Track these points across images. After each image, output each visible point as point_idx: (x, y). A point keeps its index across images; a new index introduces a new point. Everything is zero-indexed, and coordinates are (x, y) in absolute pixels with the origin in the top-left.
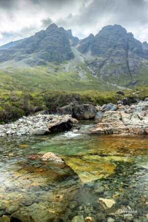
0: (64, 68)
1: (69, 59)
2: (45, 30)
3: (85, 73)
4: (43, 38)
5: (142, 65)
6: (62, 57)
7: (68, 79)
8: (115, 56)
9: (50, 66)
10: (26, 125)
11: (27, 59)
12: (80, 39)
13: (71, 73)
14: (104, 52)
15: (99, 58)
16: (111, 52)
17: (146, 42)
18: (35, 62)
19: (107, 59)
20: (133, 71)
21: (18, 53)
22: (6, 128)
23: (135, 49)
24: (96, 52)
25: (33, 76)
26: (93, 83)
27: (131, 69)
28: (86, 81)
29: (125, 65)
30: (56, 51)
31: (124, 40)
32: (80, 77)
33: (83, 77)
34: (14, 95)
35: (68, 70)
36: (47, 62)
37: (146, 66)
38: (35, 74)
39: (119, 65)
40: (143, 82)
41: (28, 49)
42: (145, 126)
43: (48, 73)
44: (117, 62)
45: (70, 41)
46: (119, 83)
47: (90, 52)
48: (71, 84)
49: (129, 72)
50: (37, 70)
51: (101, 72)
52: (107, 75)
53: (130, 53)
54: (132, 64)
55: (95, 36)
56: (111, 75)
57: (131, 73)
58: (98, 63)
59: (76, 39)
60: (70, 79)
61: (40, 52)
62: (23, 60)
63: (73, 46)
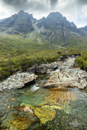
0: (29, 36)
1: (31, 31)
2: (17, 14)
3: (41, 39)
4: (16, 19)
5: (71, 35)
6: (28, 30)
7: (31, 42)
8: (57, 29)
9: (21, 35)
10: (12, 81)
11: (8, 31)
12: (37, 20)
13: (33, 39)
14: (51, 28)
15: (48, 31)
16: (54, 27)
17: (73, 22)
18: (12, 32)
19: (52, 31)
20: (66, 38)
21: (2, 27)
22: (2, 85)
23: (67, 26)
24: (46, 27)
25: (12, 40)
26: (45, 44)
27: (65, 37)
28: (41, 44)
29: (62, 35)
30: (24, 26)
31: (61, 21)
32: (38, 41)
33: (39, 41)
34: (4, 62)
35: (31, 37)
36: (19, 33)
37: (72, 35)
38: (12, 39)
39: (59, 34)
40: (71, 44)
41: (7, 25)
42: (69, 82)
43: (20, 39)
44: (57, 33)
45: (32, 20)
46: (59, 44)
47: (43, 27)
48: (33, 45)
49: (64, 38)
50: (14, 37)
51: (49, 38)
52: (53, 40)
53: (64, 28)
54: (66, 34)
55: (45, 18)
56: (54, 40)
57: (65, 39)
58: (48, 33)
59: (35, 20)
60: (32, 42)
61: (15, 27)
62: (5, 31)
63: (33, 23)
